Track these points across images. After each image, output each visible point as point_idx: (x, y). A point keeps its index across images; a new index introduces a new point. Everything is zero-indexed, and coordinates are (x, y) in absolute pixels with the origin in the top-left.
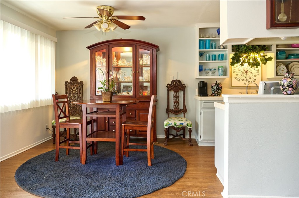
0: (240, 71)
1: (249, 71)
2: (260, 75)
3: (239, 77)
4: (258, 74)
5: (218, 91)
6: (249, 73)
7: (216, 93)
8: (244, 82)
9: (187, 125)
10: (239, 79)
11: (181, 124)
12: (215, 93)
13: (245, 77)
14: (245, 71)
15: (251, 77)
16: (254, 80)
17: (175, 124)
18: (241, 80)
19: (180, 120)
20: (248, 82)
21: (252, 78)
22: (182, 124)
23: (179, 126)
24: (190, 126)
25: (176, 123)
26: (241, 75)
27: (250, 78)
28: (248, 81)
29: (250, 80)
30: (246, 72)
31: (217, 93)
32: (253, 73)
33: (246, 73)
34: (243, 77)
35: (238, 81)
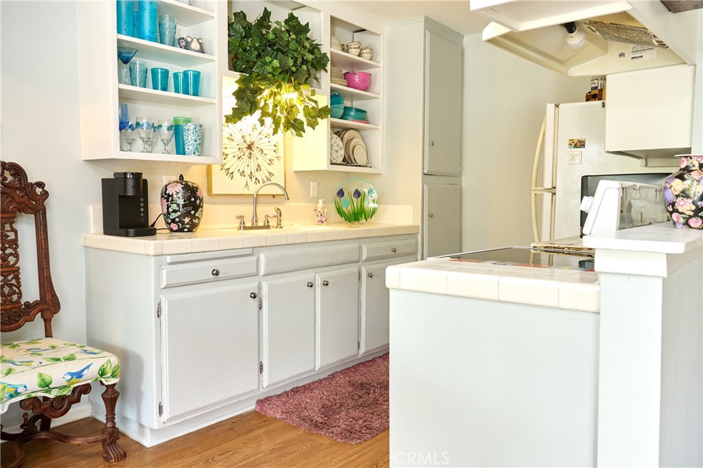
0: (234, 144)
1: (255, 145)
2: (282, 159)
3: (231, 163)
4: (278, 158)
5: (195, 213)
6: (256, 152)
7: (187, 220)
8: (244, 180)
9: (101, 376)
10: (231, 171)
11: (72, 374)
12: (183, 223)
13: (248, 165)
14: (246, 145)
15: (261, 165)
16: (268, 176)
17: (46, 385)
18: (236, 175)
19: (58, 360)
20: (255, 182)
21: (263, 168)
22: (79, 375)
23: (61, 388)
24: (113, 376)
25: (47, 380)
26: (236, 158)
27: (259, 168)
28: (254, 179)
29: (258, 175)
30: (249, 147)
31: (191, 220)
32: (265, 152)
33: (249, 151)
34: (242, 165)
35: (228, 178)
